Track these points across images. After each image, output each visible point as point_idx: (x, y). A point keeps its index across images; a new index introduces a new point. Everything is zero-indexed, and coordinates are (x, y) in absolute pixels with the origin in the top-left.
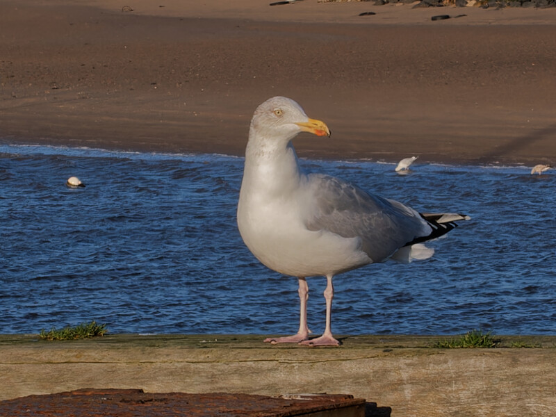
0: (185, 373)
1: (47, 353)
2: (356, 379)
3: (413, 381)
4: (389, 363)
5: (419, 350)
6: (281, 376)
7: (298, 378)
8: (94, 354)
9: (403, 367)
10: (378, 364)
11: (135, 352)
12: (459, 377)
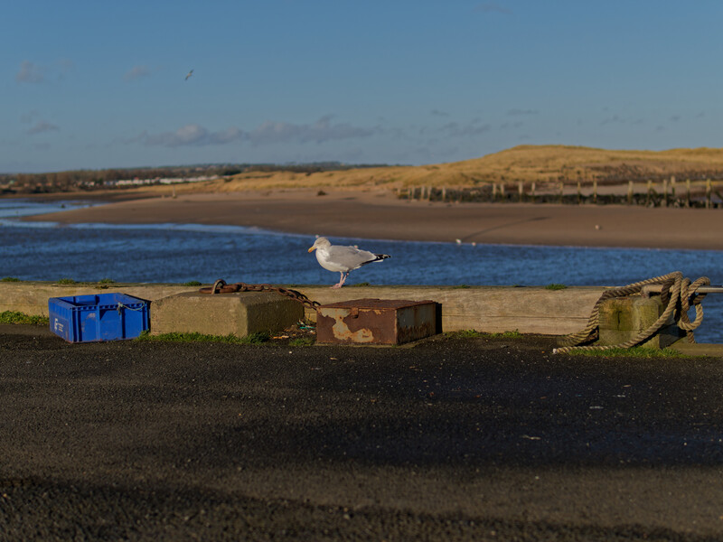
0: (389, 295)
1: (355, 289)
2: (433, 296)
3: (448, 297)
4: (442, 292)
5: (449, 289)
6: (414, 296)
7: (418, 296)
8: (367, 290)
9: (445, 293)
10: (438, 293)
11: (377, 289)
12: (459, 296)
